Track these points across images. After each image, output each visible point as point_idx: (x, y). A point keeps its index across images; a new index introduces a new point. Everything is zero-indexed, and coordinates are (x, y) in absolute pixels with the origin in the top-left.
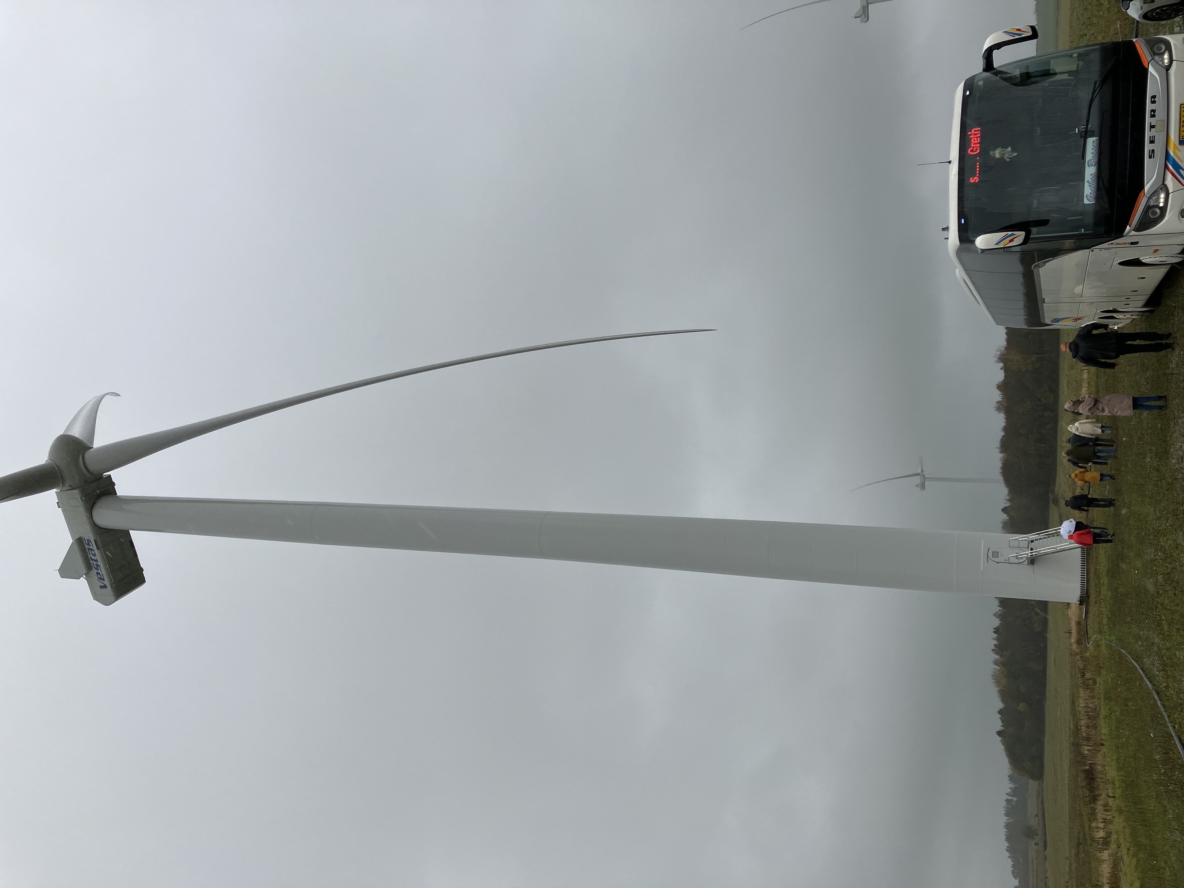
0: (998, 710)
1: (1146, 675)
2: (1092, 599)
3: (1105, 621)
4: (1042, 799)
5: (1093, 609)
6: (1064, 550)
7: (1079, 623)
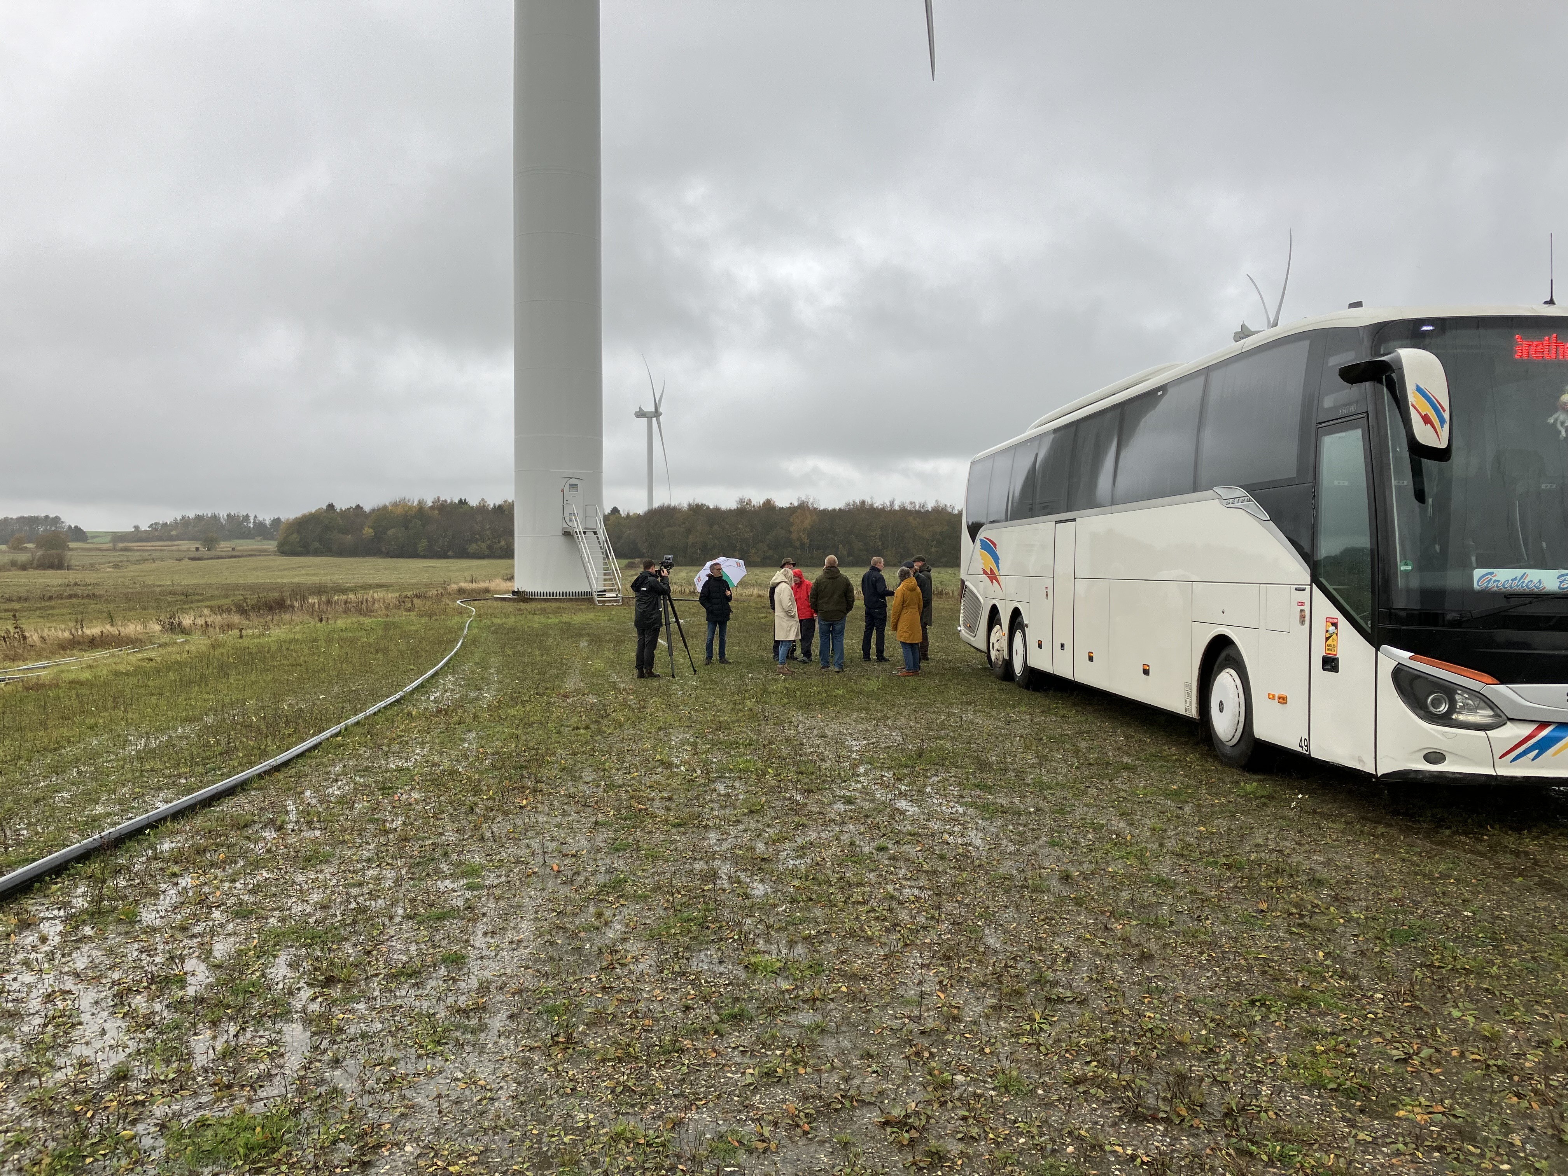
0: (361, 505)
1: (428, 680)
2: (523, 605)
3: (497, 621)
4: (255, 555)
5: (510, 607)
6: (587, 572)
7: (487, 591)
